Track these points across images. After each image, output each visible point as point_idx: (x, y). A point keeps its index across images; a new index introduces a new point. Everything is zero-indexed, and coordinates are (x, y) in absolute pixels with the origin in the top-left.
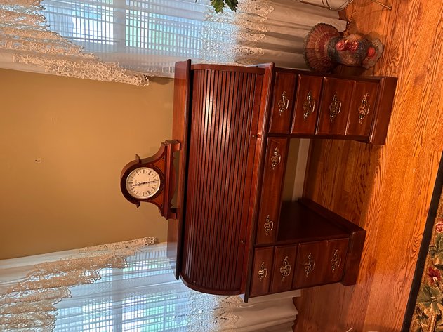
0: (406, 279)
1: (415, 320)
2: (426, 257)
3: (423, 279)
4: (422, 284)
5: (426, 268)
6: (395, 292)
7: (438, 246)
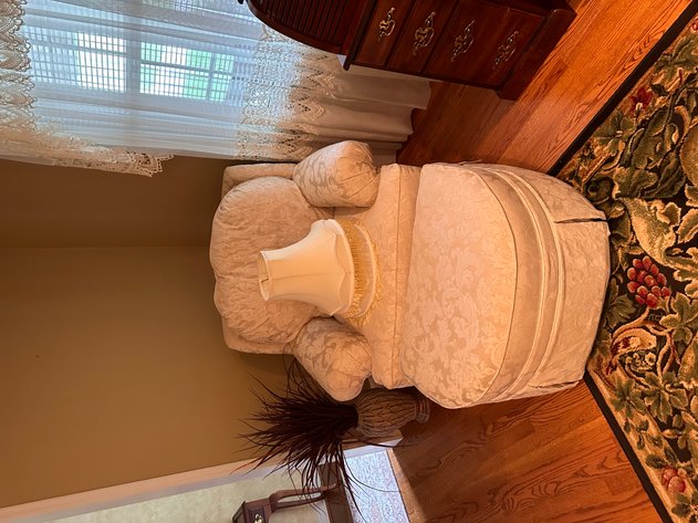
0: (596, 100)
1: (576, 159)
2: (647, 70)
3: (622, 103)
4: (616, 111)
5: (636, 87)
6: (569, 118)
7: (676, 55)
